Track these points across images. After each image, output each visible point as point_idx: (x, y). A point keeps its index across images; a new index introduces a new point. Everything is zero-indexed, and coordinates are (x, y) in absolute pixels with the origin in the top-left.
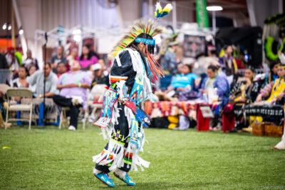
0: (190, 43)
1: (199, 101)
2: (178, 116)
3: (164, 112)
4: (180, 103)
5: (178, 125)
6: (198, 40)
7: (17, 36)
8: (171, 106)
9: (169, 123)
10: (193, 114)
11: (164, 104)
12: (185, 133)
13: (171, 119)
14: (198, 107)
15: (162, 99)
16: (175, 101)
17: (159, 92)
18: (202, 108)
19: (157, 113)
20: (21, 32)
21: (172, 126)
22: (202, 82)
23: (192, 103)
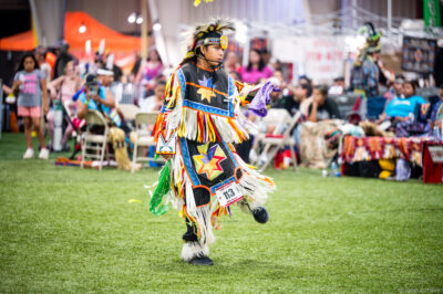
0: (414, 49)
1: (427, 138)
2: (394, 160)
3: (372, 154)
4: (398, 140)
5: (394, 173)
6: (425, 46)
7: (150, 33)
8: (383, 145)
9: (381, 169)
10: (417, 157)
11: (374, 141)
12: (405, 186)
13: (383, 164)
14: (425, 146)
15: (370, 132)
16: (390, 137)
17: (366, 122)
18: (431, 149)
19: (361, 155)
20: (157, 28)
21: (385, 174)
22: (431, 109)
23: (417, 140)
